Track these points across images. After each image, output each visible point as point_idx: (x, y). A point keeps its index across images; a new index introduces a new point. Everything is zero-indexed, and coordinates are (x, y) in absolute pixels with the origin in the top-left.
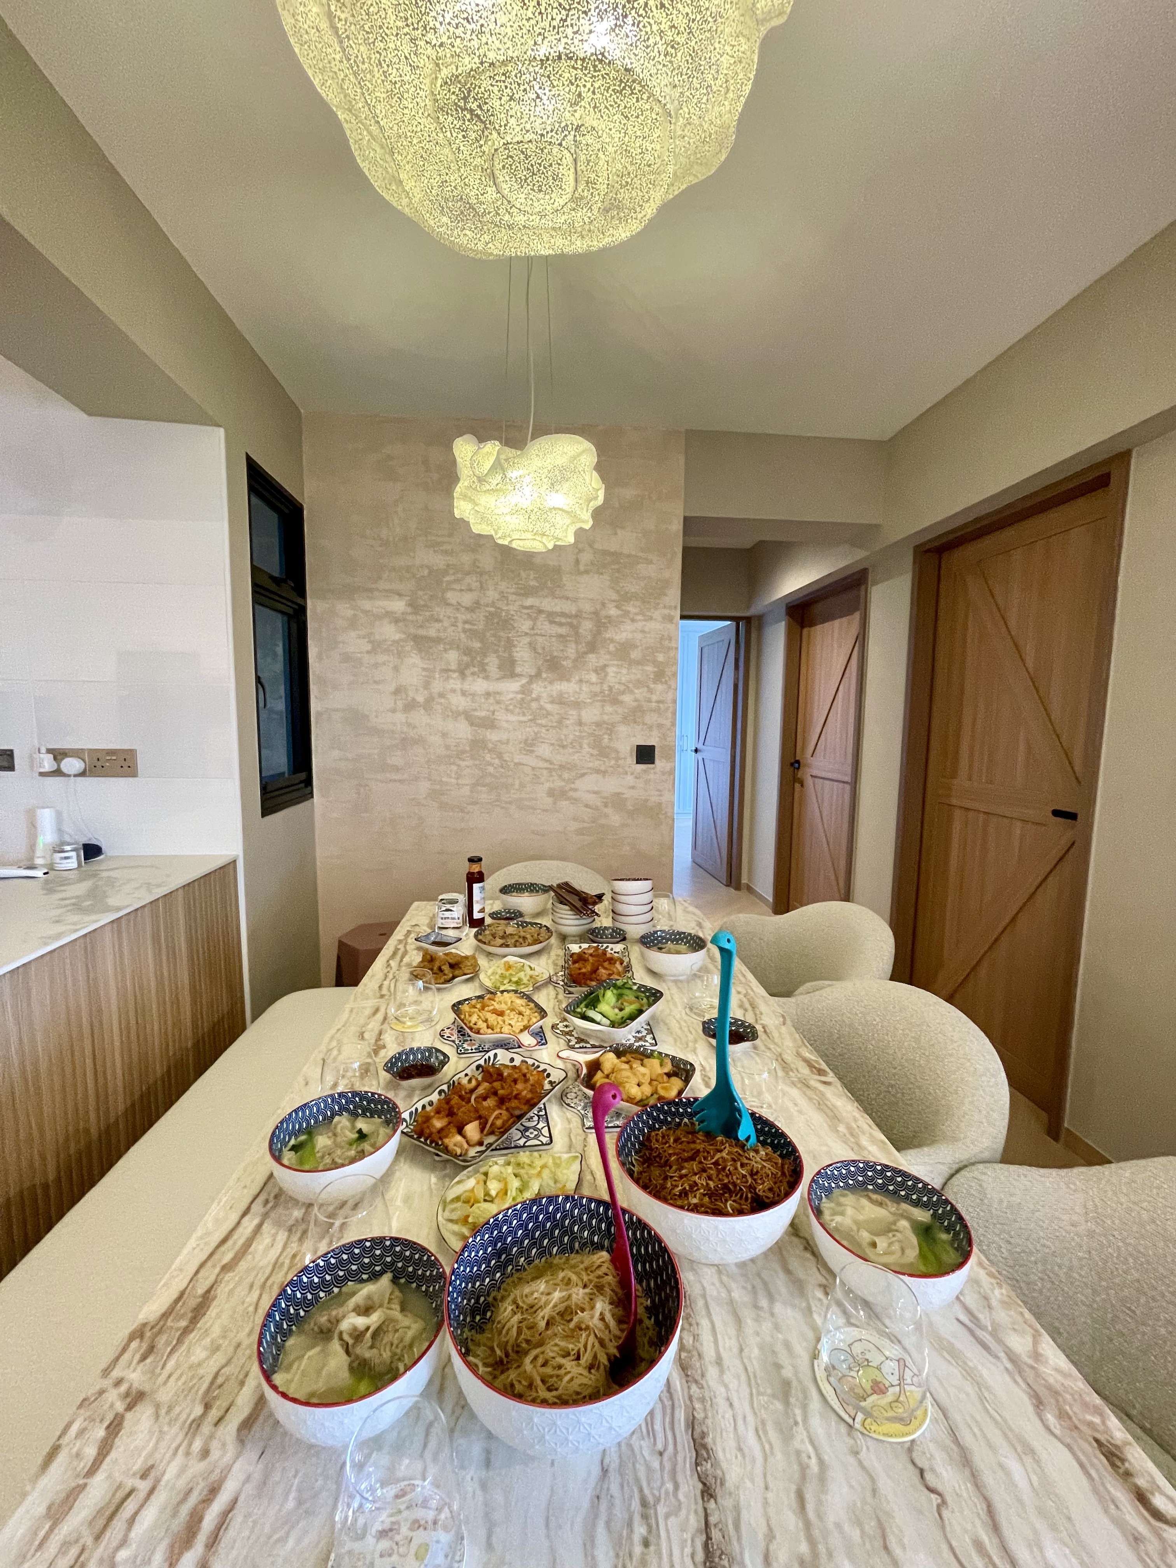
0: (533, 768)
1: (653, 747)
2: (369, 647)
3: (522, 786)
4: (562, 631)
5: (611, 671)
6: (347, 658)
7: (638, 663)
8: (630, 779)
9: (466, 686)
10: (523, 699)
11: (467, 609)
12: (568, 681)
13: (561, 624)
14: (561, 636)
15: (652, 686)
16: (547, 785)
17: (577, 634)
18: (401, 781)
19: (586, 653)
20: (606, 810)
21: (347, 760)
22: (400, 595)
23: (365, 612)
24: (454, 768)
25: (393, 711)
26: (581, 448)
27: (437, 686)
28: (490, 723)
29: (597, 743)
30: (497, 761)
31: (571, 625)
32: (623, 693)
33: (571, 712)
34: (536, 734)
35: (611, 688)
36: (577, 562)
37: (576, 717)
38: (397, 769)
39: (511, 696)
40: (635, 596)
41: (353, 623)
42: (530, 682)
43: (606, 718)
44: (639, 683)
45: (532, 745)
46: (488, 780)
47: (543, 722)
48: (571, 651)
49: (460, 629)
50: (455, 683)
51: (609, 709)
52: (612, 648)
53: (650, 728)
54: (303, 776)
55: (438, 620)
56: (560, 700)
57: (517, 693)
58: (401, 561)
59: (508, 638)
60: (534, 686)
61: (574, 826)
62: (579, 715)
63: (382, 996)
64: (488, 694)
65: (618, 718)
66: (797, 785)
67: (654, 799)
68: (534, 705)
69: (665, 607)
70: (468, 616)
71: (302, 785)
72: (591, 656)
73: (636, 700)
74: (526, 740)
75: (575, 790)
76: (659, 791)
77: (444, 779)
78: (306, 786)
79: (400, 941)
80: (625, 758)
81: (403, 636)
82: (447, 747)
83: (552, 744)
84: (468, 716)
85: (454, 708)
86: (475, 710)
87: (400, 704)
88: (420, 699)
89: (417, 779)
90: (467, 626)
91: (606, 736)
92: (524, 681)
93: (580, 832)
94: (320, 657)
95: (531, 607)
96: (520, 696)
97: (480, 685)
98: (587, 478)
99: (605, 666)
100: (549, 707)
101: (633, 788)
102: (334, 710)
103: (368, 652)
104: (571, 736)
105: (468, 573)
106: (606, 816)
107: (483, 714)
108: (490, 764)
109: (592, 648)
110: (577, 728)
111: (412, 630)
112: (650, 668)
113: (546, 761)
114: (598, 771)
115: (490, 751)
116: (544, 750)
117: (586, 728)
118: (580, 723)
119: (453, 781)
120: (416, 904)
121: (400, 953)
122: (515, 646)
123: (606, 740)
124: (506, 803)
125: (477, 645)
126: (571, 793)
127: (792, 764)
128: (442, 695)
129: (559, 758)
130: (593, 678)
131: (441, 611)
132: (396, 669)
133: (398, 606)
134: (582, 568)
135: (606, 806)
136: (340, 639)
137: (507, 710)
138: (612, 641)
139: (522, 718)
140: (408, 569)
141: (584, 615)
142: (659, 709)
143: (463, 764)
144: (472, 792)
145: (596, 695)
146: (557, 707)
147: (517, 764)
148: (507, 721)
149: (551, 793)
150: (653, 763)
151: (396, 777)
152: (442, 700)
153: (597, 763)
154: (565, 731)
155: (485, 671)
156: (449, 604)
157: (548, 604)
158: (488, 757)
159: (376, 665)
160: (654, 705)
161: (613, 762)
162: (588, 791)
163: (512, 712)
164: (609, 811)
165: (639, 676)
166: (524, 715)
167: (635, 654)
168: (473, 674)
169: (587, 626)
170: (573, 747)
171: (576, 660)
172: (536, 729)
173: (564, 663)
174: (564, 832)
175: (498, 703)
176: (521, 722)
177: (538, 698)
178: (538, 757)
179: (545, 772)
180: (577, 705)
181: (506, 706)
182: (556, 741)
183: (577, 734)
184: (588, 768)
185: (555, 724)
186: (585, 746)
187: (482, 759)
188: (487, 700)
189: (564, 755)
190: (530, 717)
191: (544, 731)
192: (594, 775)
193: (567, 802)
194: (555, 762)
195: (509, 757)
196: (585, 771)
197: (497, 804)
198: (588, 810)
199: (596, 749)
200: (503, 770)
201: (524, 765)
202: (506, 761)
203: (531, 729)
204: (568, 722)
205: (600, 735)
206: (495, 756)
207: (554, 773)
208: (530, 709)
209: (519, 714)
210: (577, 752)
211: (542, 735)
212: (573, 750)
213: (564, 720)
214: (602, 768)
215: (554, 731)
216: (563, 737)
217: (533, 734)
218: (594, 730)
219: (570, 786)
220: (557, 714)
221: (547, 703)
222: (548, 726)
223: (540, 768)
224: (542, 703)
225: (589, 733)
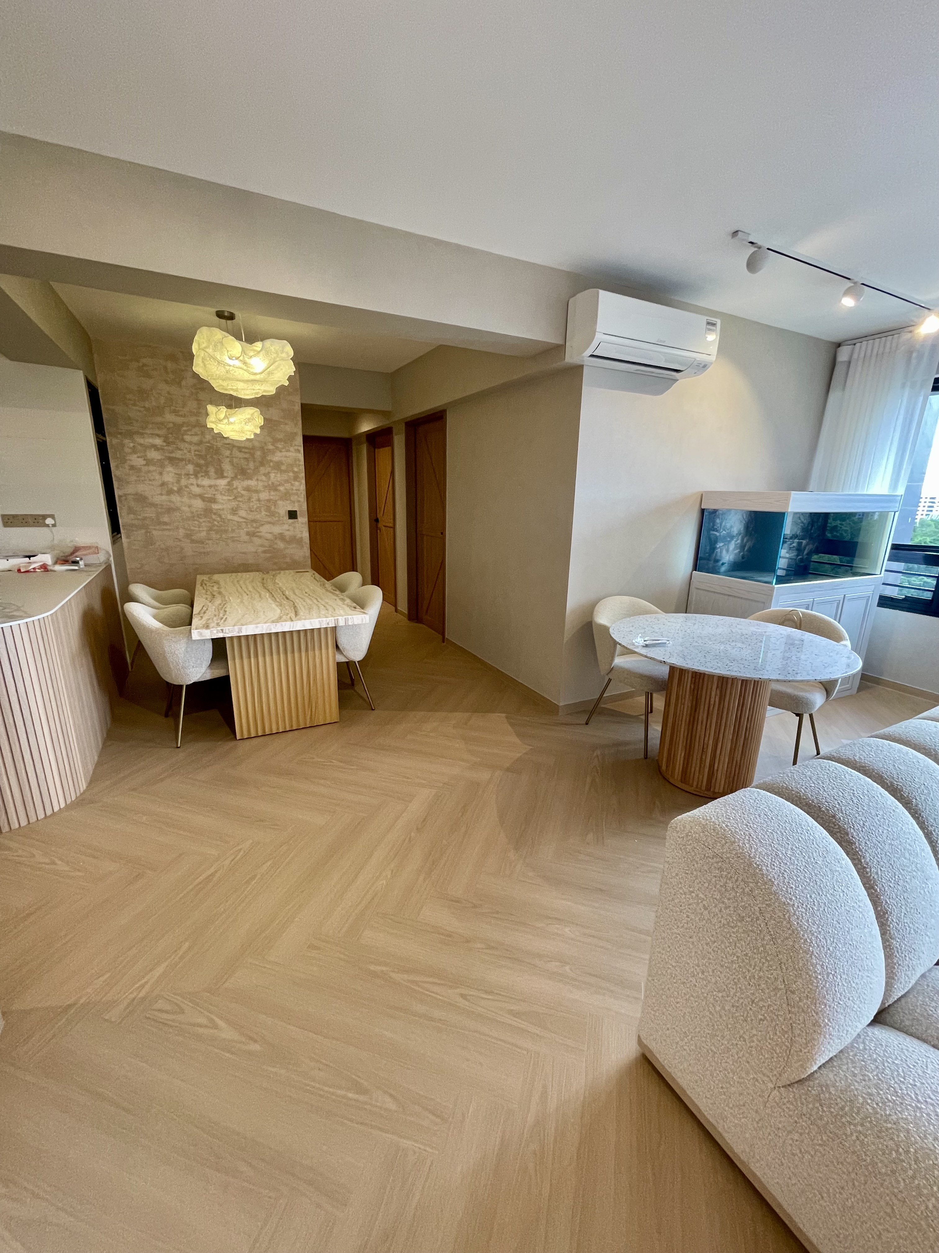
0: (238, 522)
1: (296, 511)
2: (144, 462)
3: (233, 530)
4: (247, 456)
5: (272, 475)
6: (132, 468)
7: (285, 471)
8: (286, 526)
9: (199, 482)
10: (229, 488)
11: (195, 444)
12: (251, 480)
13: (245, 452)
14: (245, 458)
15: (293, 482)
16: (245, 530)
17: (254, 458)
18: (169, 530)
19: (259, 467)
20: (275, 541)
21: (138, 519)
22: (159, 436)
23: (141, 445)
24: (197, 522)
25: (161, 494)
27: (184, 482)
28: (213, 500)
29: (268, 509)
30: (218, 519)
31: (250, 453)
32: (279, 485)
33: (254, 495)
35: (273, 483)
38: (166, 524)
39: (223, 487)
40: (280, 440)
41: (134, 451)
42: (232, 480)
43: (272, 497)
44: (287, 481)
45: (236, 511)
46: (215, 528)
47: (241, 499)
48: (252, 465)
49: (193, 454)
50: (193, 480)
51: (272, 493)
52: (271, 464)
53: (294, 502)
55: (180, 450)
56: (248, 489)
57: (226, 485)
58: (159, 419)
59: (219, 459)
60: (234, 482)
61: (261, 549)
62: (258, 496)
64: (210, 486)
65: (277, 498)
66: (379, 531)
67: (299, 536)
68: (235, 491)
69: (295, 445)
70: (196, 448)
72: (261, 468)
73: (286, 489)
74: (233, 508)
75: (260, 532)
76: (300, 531)
77: (192, 528)
78: (118, 534)
80: (283, 517)
81: (163, 457)
83: (246, 510)
84: (201, 497)
85: (194, 493)
86: (205, 494)
87: (164, 492)
88: (175, 489)
89: (177, 528)
90: (197, 453)
91: (273, 506)
92: (228, 480)
93: (265, 552)
94: (117, 467)
95: (229, 444)
96: (227, 487)
97: (206, 482)
98: (257, 420)
99: (269, 473)
100: (243, 492)
101: (288, 530)
102: (129, 494)
103: (145, 465)
104: (255, 506)
105: (195, 426)
106: (276, 544)
107: (209, 496)
108: (214, 520)
109: (262, 464)
110: (258, 502)
111: (167, 455)
112: (291, 474)
113: (244, 518)
114: (270, 523)
115: (215, 514)
116: (242, 513)
117: (262, 502)
118: (259, 500)
119: (197, 529)
122: (222, 463)
123: (273, 508)
124: (225, 539)
125: (202, 462)
126: (258, 534)
127: (375, 520)
128: (186, 486)
129: (250, 517)
130: (264, 478)
131: (182, 445)
132: (161, 474)
133: (158, 441)
135: (276, 538)
136: (128, 458)
137: (221, 494)
138: (271, 461)
139: (231, 498)
140: (162, 423)
141: (256, 448)
142: (297, 493)
143: (201, 520)
144: (207, 534)
145: (266, 487)
146: (247, 492)
147: (229, 520)
148: (222, 500)
149: (248, 534)
150: (297, 518)
151: (166, 528)
152: (187, 489)
153: (269, 519)
154: (252, 504)
155: (208, 474)
156: (185, 441)
158: (214, 517)
159: (149, 472)
160: (295, 491)
161: (277, 519)
162: (267, 533)
163: (224, 495)
164: (277, 541)
165: (286, 478)
166: (230, 496)
167: (283, 468)
168: (202, 476)
169: (258, 453)
170: (257, 511)
171: (254, 470)
172: (237, 503)
173: (249, 471)
174: (256, 552)
175: (216, 490)
176: (229, 500)
177: (236, 488)
178: (239, 516)
179: (244, 523)
180: (257, 492)
181: (220, 492)
182: (248, 509)
183: (258, 505)
184: (265, 521)
185: (246, 501)
186: (263, 511)
187: (211, 518)
188: (210, 489)
189: (253, 515)
190: (233, 497)
191: (241, 504)
192: (268, 525)
193: (256, 538)
194: (248, 519)
195: (225, 517)
196: (264, 523)
197: (221, 539)
198: (267, 541)
199: (268, 512)
200: (222, 523)
201: (233, 520)
202: (223, 519)
203: (234, 503)
204: (253, 500)
205: (269, 506)
206: (217, 517)
207: (248, 524)
208: (233, 493)
209: (227, 496)
210: (259, 514)
211: (240, 506)
212: (257, 513)
213: (251, 499)
214: (272, 522)
215: (246, 504)
216: (251, 507)
217: (236, 506)
218: (267, 503)
219: (257, 530)
220: (247, 496)
221: (241, 490)
222: (243, 501)
223: (241, 522)
224: (238, 490)
225: (264, 505)
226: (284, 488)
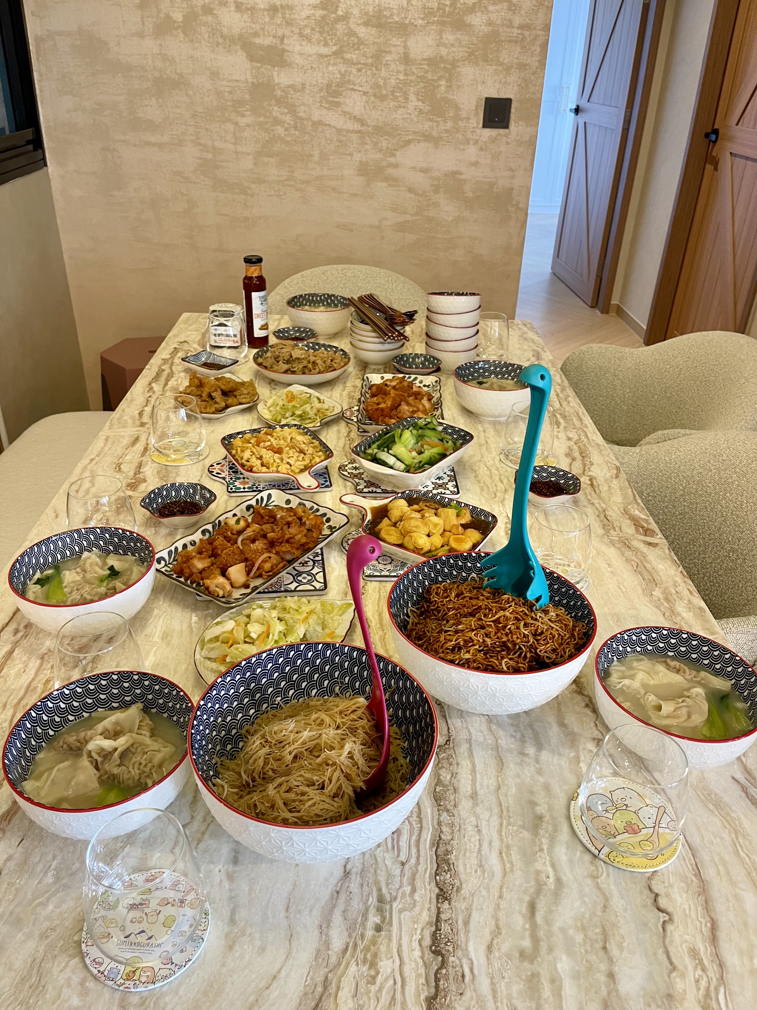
0: (339, 131)
1: (509, 101)
3: (323, 156)
8: (472, 152)
10: (323, 17)
16: (357, 157)
18: (160, 146)
20: (435, 197)
21: (84, 110)
24: (230, 127)
25: (141, 35)
28: (278, 57)
29: (429, 93)
30: (288, 119)
33: (394, 41)
34: (343, 75)
37: (401, 50)
38: (152, 126)
39: (306, 12)
43: (444, 51)
45: (337, 94)
46: (277, 147)
47: (354, 56)
51: (449, 37)
53: (508, 70)
54: (29, 133)
57: (315, 7)
61: (393, 218)
62: (405, 47)
63: (143, 425)
65: (459, 52)
66: (709, 168)
67: (503, 182)
71: (30, 147)
73: (490, 23)
74: (329, 86)
75: (396, 166)
76: (511, 170)
77: (218, 144)
78: (35, 149)
79: (165, 361)
80: (468, 119)
82: (219, 94)
83: (365, 93)
84: (246, 44)
85: (225, 30)
86: (256, 34)
87: (149, 24)
88: (178, 16)
89: (181, 141)
91: (443, 82)
93: (401, 227)
96: (320, 13)
100: (362, 31)
101: (476, 164)
104: (393, 82)
106: (436, 205)
107: (267, 41)
108: (277, 122)
110: (401, 68)
113: (357, 120)
114: (427, 137)
115: (279, 102)
116: (355, 103)
117: (414, 68)
118: (406, 59)
119: (232, 147)
120: (185, 315)
121: (165, 374)
123: (443, 89)
124: (303, 182)
126: (390, 171)
127: (707, 135)
129: (375, 116)
135: (436, 191)
137: (301, 35)
139: (325, 51)
142: (524, 38)
143: (243, 121)
144: (255, 164)
146: (374, 31)
147: (316, 124)
148: (301, 54)
149: (363, 170)
150: (506, 127)
151: (153, 139)
152: (210, 18)
153: (427, 125)
154: (383, 73)
158: (276, 111)
160: (516, 31)
161: (450, 124)
162: (413, 168)
163: (309, 39)
164: (440, 198)
166: (326, 45)
170: (395, 99)
172: (343, 68)
174: (378, 227)
175: (289, 23)
176: (322, 56)
177: (345, 18)
178: (345, 113)
179: (354, 137)
181: (300, 29)
182: (371, 88)
183: (402, 77)
184: (414, 133)
185: (370, 61)
186: (412, 97)
187: (268, 114)
188: (272, 18)
189: (382, 110)
190: (335, 48)
191: (354, 71)
192: (422, 144)
193: (384, 184)
194: (369, 122)
195: (305, 112)
196: (411, 137)
197: (289, 183)
198: (412, 196)
199: (427, 103)
200: (297, 133)
201: (326, 125)
202: (301, 118)
203: (335, 67)
204: (388, 57)
205: (433, 80)
206: (286, 111)
207: (367, 139)
208: (335, 34)
209: (319, 43)
210: (400, 107)
211: (352, 78)
212: (395, 103)
213: (384, 54)
214: (435, 134)
215: (369, 73)
216: (381, 83)
217: (339, 76)
218: (426, 72)
219: (388, 159)
220: (374, 43)
221: (359, 25)
222: (360, 63)
223: (348, 131)
224: (352, 26)
225: (418, 77)
226: (485, 17)
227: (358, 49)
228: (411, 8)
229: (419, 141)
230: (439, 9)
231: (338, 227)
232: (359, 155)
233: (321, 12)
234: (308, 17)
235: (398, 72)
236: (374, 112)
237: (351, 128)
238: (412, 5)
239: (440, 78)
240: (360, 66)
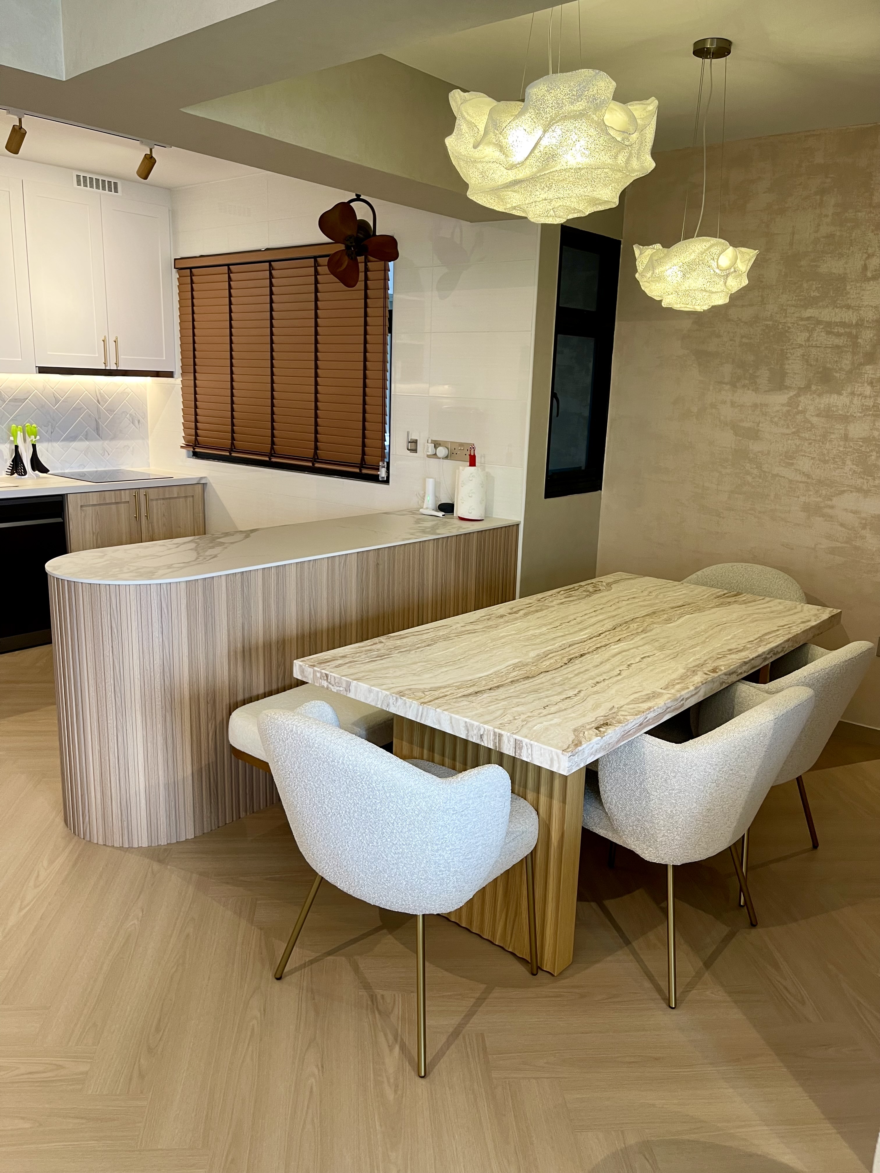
0: (791, 481)
3: (777, 497)
9: (736, 398)
10: (788, 411)
11: (746, 323)
12: (840, 394)
13: (838, 335)
14: (838, 347)
16: (802, 499)
17: (855, 345)
18: (670, 483)
19: (861, 364)
20: (863, 532)
21: (630, 459)
24: (716, 474)
25: (672, 419)
26: (708, 245)
27: (710, 397)
28: (754, 434)
29: (862, 460)
30: (755, 471)
31: (849, 335)
33: (838, 426)
34: (798, 446)
36: (865, 268)
37: (842, 432)
38: (668, 472)
39: (777, 408)
42: (798, 395)
45: (792, 458)
46: (746, 489)
47: (807, 435)
48: (846, 363)
49: (737, 343)
50: (726, 395)
55: (719, 336)
56: (827, 414)
57: (783, 405)
59: (782, 350)
60: (802, 398)
61: (826, 544)
62: (846, 430)
64: (755, 406)
68: (799, 417)
70: (744, 331)
72: (868, 367)
74: (787, 452)
75: (832, 507)
77: (706, 484)
78: (598, 478)
81: (687, 351)
82: (712, 454)
83: (813, 458)
84: (734, 426)
85: (723, 418)
86: (742, 421)
87: (677, 413)
88: (695, 409)
89: (684, 481)
90: (745, 340)
91: (874, 453)
92: (792, 393)
93: (832, 551)
95: (808, 319)
96: (785, 409)
97: (748, 397)
100: (815, 420)
104: (835, 452)
106: (863, 538)
107: (748, 425)
108: (748, 473)
110: (842, 443)
111: (695, 346)
113: (805, 475)
114: (859, 490)
115: (751, 461)
116: (805, 464)
117: (851, 444)
118: (846, 438)
119: (715, 486)
122: (787, 358)
124: (760, 512)
125: (751, 358)
126: (827, 510)
128: (713, 406)
129: (819, 473)
130: (867, 391)
132: (678, 382)
134: (869, 274)
135: (864, 528)
136: (636, 355)
137: (772, 421)
141: (866, 324)
143: (725, 471)
144: (729, 498)
145: (868, 409)
146: (823, 420)
147: (775, 476)
148: (770, 433)
149: (806, 508)
151: (666, 479)
152: (714, 410)
153: (859, 481)
154: (828, 446)
155: (756, 383)
156: (729, 320)
157: (827, 314)
158: (748, 466)
162: (846, 510)
163: (777, 424)
164: (867, 533)
166: (788, 427)
168: (744, 386)
170: (835, 463)
171: (850, 372)
172: (798, 442)
173: (837, 375)
175: (764, 415)
176: (784, 434)
177: (803, 412)
178: (796, 470)
179: (801, 485)
180: (846, 419)
181: (771, 418)
182: (817, 455)
183: (841, 449)
184: (848, 486)
185: (819, 438)
186: (849, 462)
187: (742, 468)
188: (754, 411)
189: (824, 470)
190: (794, 430)
191: (806, 444)
192: (854, 494)
193: (821, 519)
194: (814, 476)
195: (768, 468)
196: (845, 489)
197: (750, 512)
198: (843, 529)
199: (861, 466)
200: (760, 480)
201: (781, 477)
202: (765, 472)
203: (793, 442)
204: (833, 436)
205: (868, 453)
206: (755, 466)
207: (811, 488)
208: (795, 422)
209: (783, 426)
210: (838, 468)
211: (804, 448)
212: (836, 466)
213: (829, 434)
214: (865, 487)
215: (817, 445)
216: (826, 452)
217: (795, 447)
218: (862, 446)
219: (826, 502)
220: (822, 427)
221: (812, 416)
222: (811, 439)
223: (797, 482)
224: (807, 416)
225: (854, 449)
227: (810, 431)
228: (852, 405)
229: (851, 492)
230: (873, 406)
231: (783, 545)
232: (804, 498)
233: (787, 408)
234: (778, 411)
235: (839, 446)
236: (818, 471)
237: (800, 480)
238: (853, 404)
239: (872, 451)
240: (810, 441)
